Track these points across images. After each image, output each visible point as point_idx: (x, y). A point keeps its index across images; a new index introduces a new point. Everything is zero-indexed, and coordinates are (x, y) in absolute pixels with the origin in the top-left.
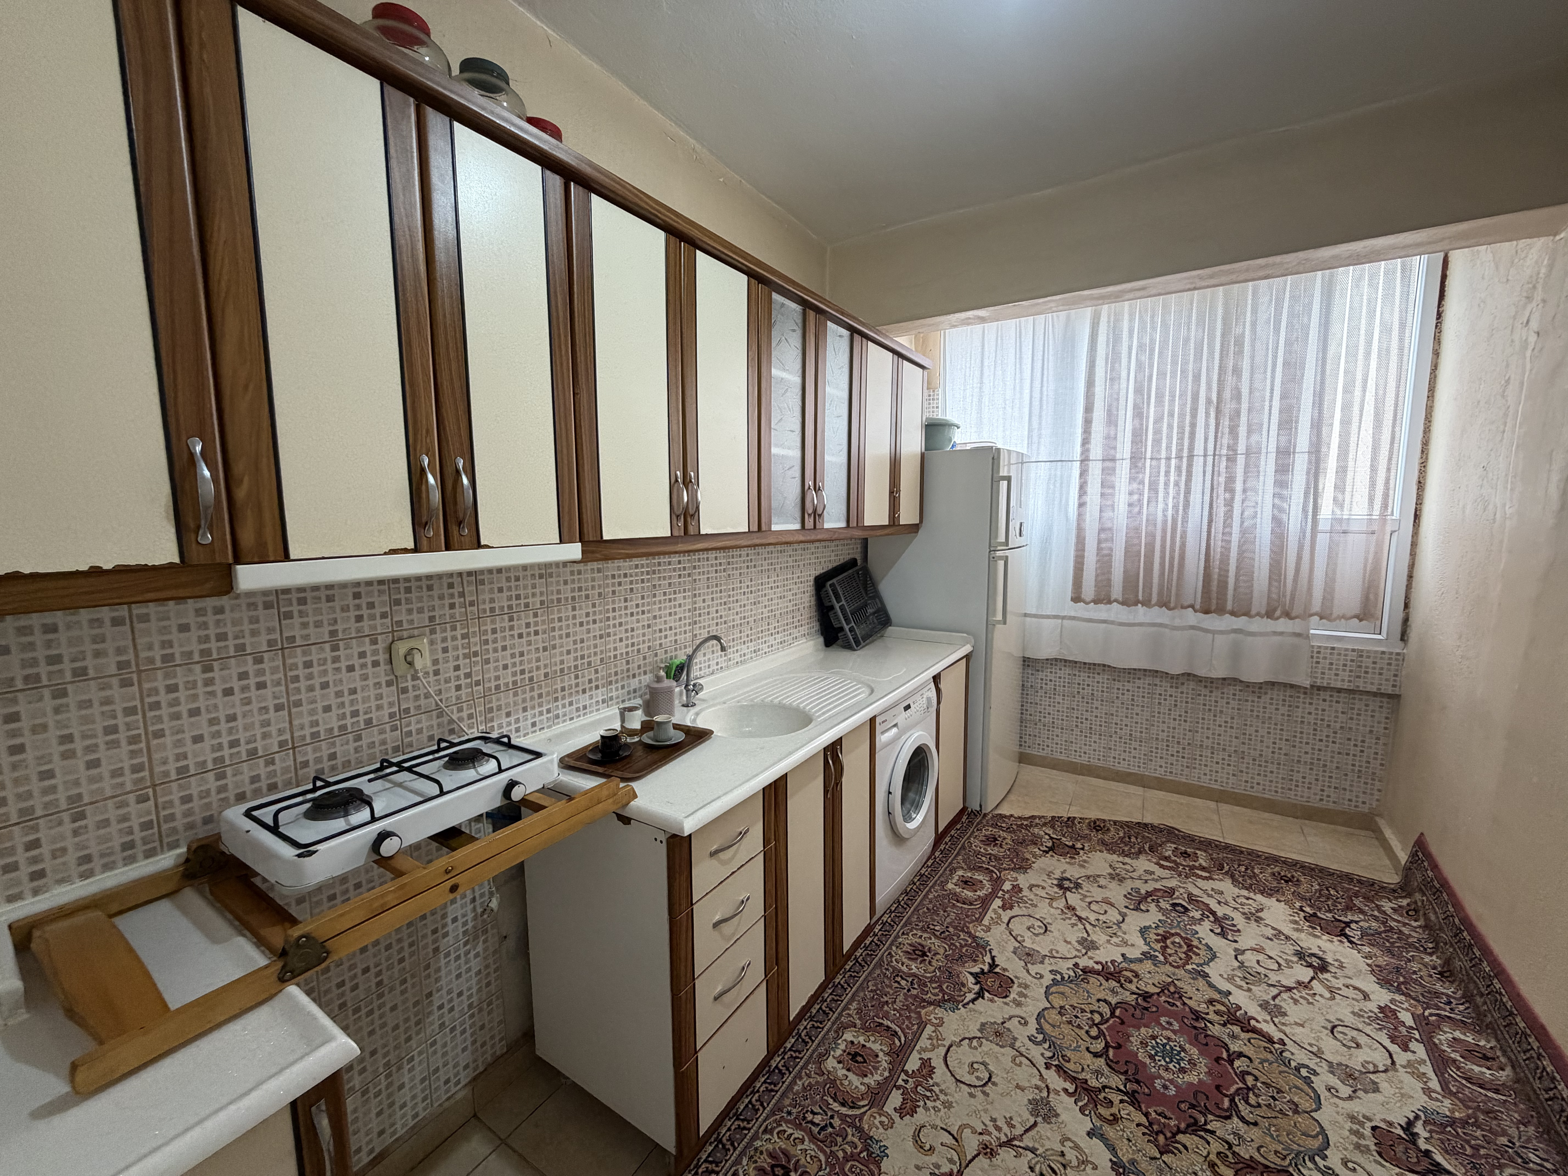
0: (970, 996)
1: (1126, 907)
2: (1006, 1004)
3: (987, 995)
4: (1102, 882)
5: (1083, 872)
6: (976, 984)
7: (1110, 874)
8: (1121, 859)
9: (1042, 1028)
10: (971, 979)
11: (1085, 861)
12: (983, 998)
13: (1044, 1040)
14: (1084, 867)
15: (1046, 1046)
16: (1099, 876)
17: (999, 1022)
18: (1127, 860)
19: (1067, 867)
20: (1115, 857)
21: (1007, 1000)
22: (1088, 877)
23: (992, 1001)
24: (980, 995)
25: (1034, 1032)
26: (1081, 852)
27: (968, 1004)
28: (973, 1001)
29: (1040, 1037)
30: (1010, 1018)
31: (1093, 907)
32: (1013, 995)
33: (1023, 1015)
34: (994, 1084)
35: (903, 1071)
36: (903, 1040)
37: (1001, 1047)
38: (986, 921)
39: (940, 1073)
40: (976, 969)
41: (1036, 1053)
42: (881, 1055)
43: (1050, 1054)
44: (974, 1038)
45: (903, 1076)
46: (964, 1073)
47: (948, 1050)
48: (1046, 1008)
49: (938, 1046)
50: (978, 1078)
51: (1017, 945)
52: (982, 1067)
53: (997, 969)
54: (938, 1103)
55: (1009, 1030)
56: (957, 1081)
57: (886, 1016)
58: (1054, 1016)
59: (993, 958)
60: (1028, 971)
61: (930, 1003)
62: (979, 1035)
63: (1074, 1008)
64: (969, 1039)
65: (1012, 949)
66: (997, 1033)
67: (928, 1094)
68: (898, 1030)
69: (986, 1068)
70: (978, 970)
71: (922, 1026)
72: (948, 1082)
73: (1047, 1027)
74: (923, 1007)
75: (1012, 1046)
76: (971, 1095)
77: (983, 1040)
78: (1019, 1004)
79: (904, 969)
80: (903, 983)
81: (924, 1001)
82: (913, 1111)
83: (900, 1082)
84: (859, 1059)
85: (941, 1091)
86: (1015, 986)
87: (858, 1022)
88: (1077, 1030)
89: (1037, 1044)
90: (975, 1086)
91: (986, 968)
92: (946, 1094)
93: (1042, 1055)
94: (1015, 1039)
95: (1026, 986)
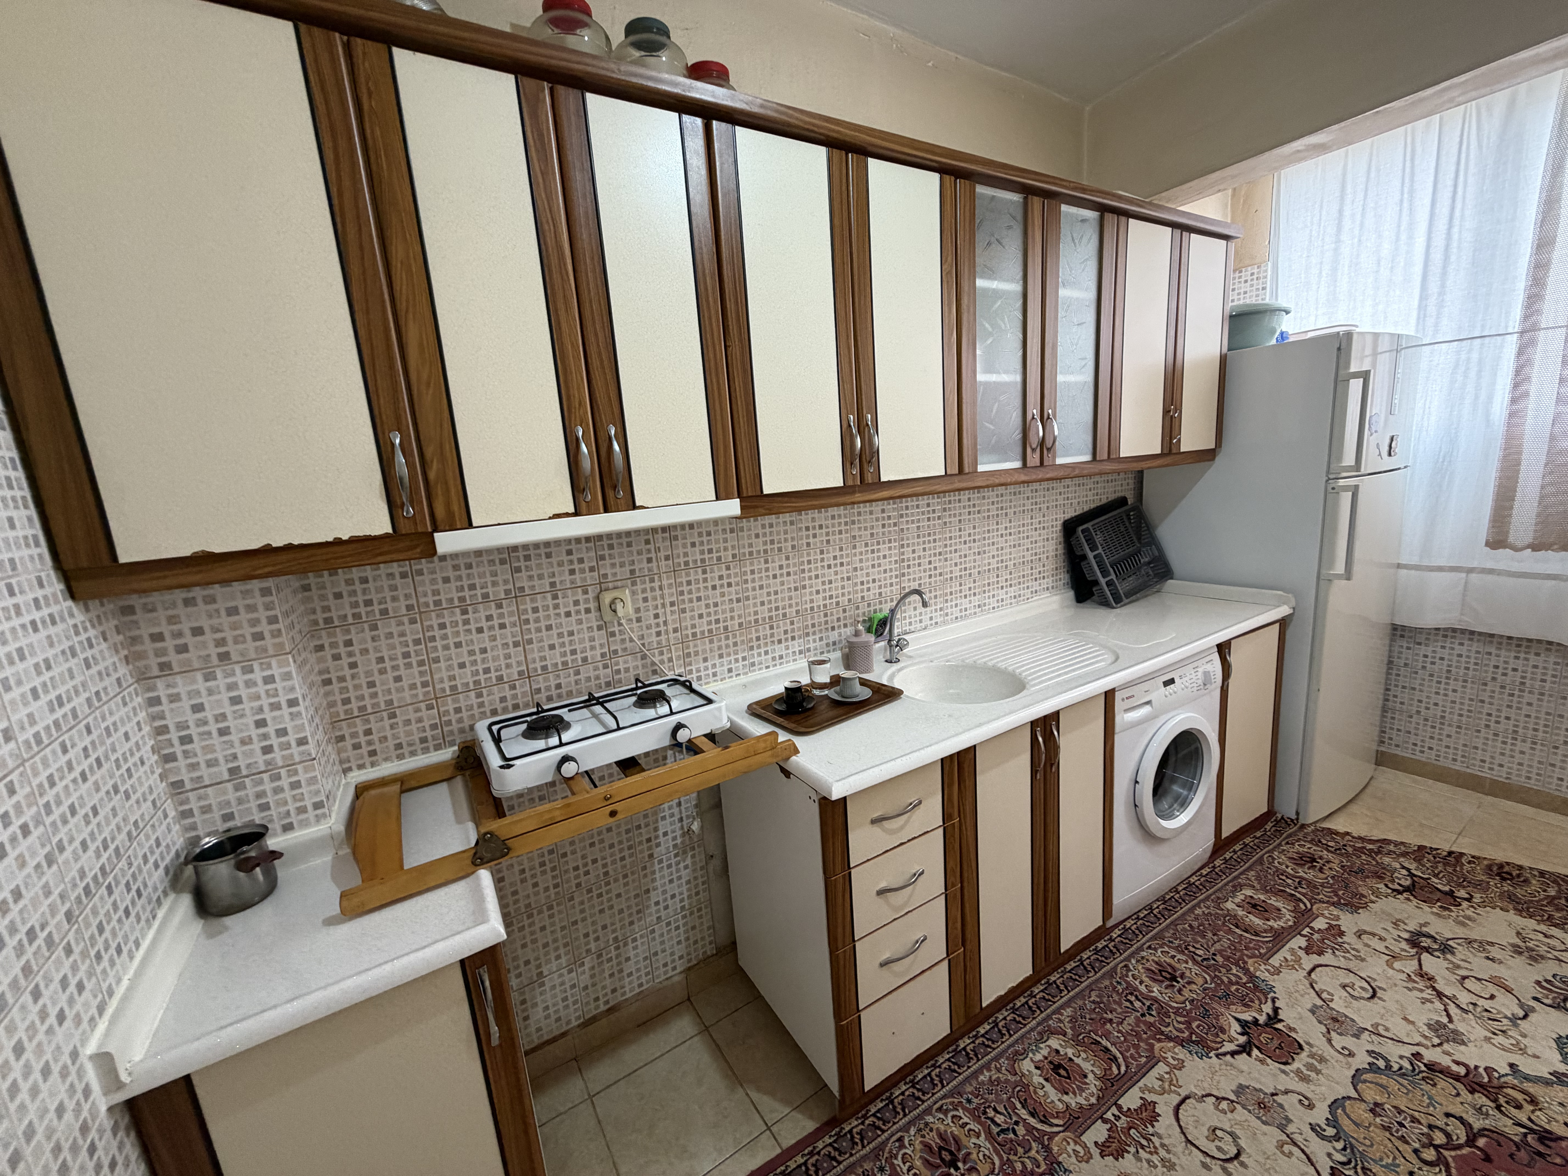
0: (1229, 1047)
1: (1535, 999)
2: (1283, 1072)
3: (1255, 1052)
4: (1495, 952)
5: (1461, 932)
6: (1242, 1034)
7: (1514, 945)
8: (1543, 928)
9: (1336, 1120)
10: (1236, 1027)
11: (1469, 918)
12: (1249, 1054)
13: (1337, 1137)
14: (1463, 924)
15: (1340, 1145)
16: (1492, 944)
17: (1268, 1091)
18: (1554, 931)
19: (1432, 919)
20: (1531, 923)
21: (1287, 1068)
22: (1470, 942)
23: (1262, 1062)
24: (1245, 1049)
25: (1323, 1123)
26: (1465, 904)
27: (1225, 1054)
28: (1233, 1054)
29: (1330, 1132)
30: (1286, 1092)
31: (1468, 983)
32: (1296, 1065)
33: (1309, 1095)
34: (1243, 1165)
35: (1115, 1104)
36: (1123, 1069)
37: (1265, 1123)
38: (1275, 961)
39: (1165, 1124)
40: (1247, 1016)
41: (1319, 1149)
42: (1091, 1076)
43: (1343, 1159)
44: (1224, 1099)
45: (1114, 1110)
46: (1199, 1136)
47: (1183, 1101)
48: (1349, 1098)
49: (1170, 1091)
50: (1219, 1149)
51: (1319, 1003)
52: (1228, 1138)
53: (1279, 1026)
54: (1155, 1159)
55: (1281, 1106)
56: (1188, 1141)
57: (1107, 1035)
58: (1361, 1112)
59: (1276, 1010)
60: (1329, 1041)
61: (1169, 1038)
62: (1233, 1098)
63: (1400, 1112)
64: (1217, 1098)
65: (1309, 1006)
66: (1261, 1105)
67: (1144, 1142)
68: (1118, 1055)
69: (1234, 1141)
70: (1250, 1019)
71: (1153, 1061)
72: (1174, 1139)
73: (1345, 1122)
74: (1159, 1040)
75: (1282, 1128)
76: (1205, 1166)
77: (1238, 1106)
78: (1305, 1079)
79: (1143, 988)
80: (1137, 1004)
81: (1162, 1033)
82: (1119, 1154)
83: (1109, 1115)
84: (1062, 1072)
85: (1163, 1145)
86: (1304, 1055)
87: (1069, 1031)
88: (1398, 1143)
89: (1323, 1138)
90: (1213, 1158)
91: (1262, 1019)
92: (1168, 1151)
93: (1329, 1155)
94: (1289, 1121)
95: (1322, 1060)
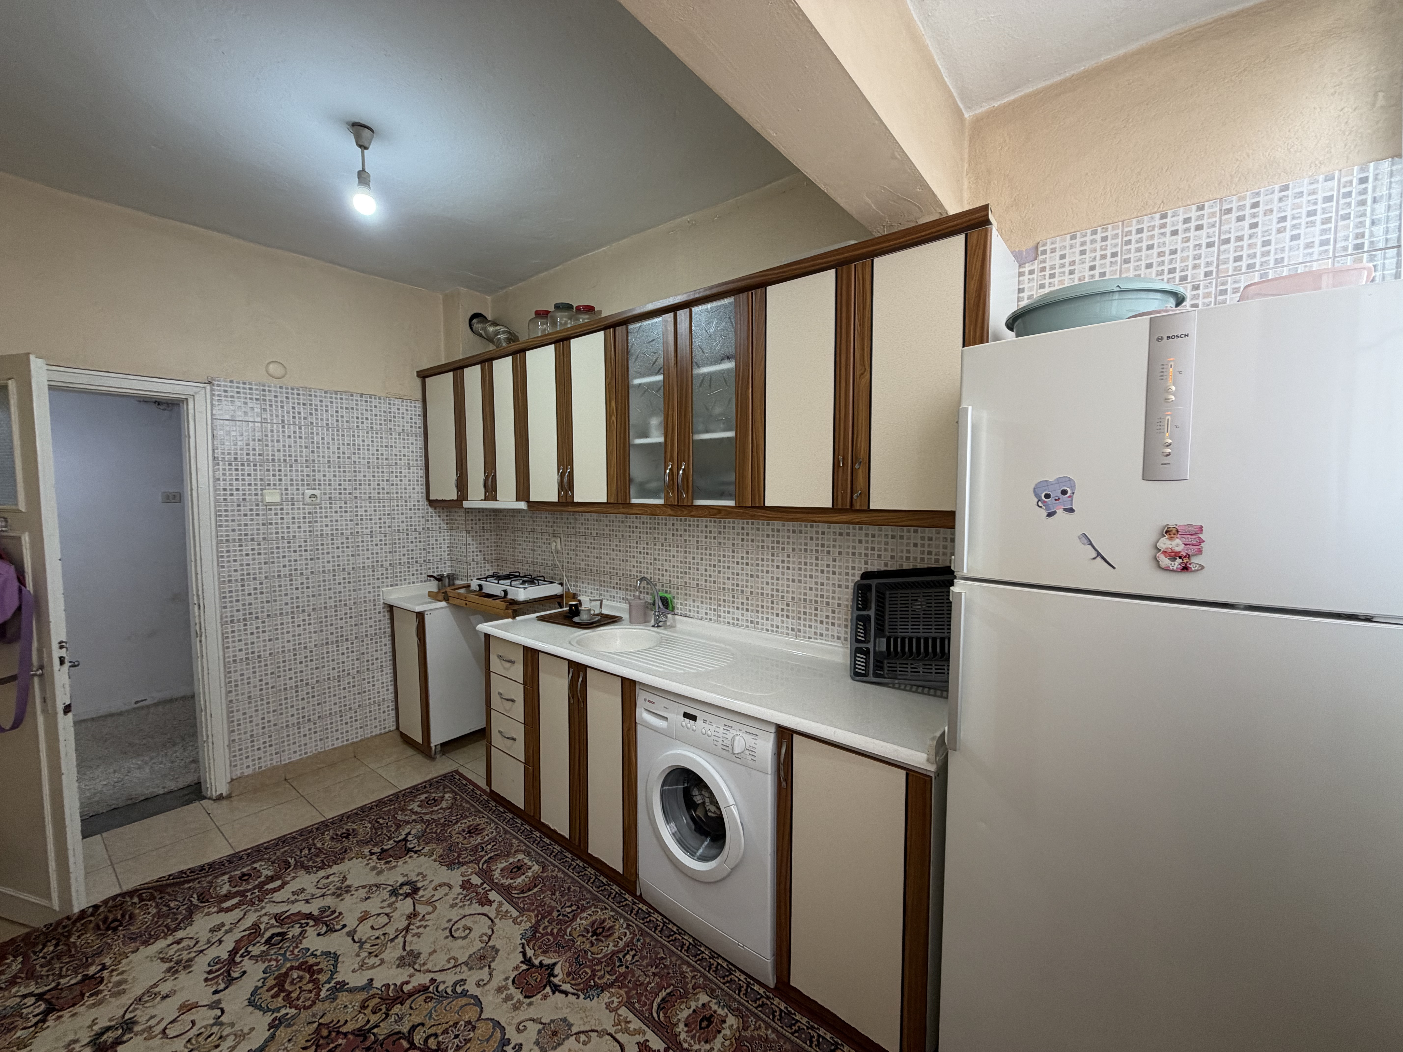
0: (530, 953)
2: (507, 979)
3: (525, 967)
6: (541, 963)
9: (465, 995)
10: (547, 961)
12: (522, 962)
13: (454, 991)
15: (449, 991)
17: (493, 965)
21: (510, 982)
23: (516, 968)
24: (527, 961)
25: (466, 987)
27: (523, 947)
28: (524, 953)
29: (459, 989)
30: (490, 974)
32: (512, 990)
33: (487, 987)
34: (447, 937)
35: (492, 889)
36: (516, 896)
37: (470, 956)
38: (623, 1011)
39: (477, 908)
40: (557, 970)
41: (449, 979)
42: (512, 881)
43: (440, 989)
44: (489, 940)
45: (488, 888)
46: (468, 922)
47: (490, 918)
48: (482, 1011)
49: (498, 915)
50: (458, 929)
51: (575, 1029)
52: (463, 935)
53: (548, 989)
54: (458, 901)
55: (481, 968)
56: (465, 916)
57: (541, 891)
58: (471, 1014)
59: (566, 993)
60: (533, 1020)
61: (538, 922)
62: (490, 944)
63: (467, 1041)
64: (490, 936)
65: (571, 1020)
66: (482, 958)
67: (467, 898)
68: (525, 895)
69: (461, 937)
70: (556, 972)
71: (522, 911)
72: (467, 911)
73: (464, 1001)
74: (537, 916)
75: (466, 963)
76: (449, 921)
77: (483, 945)
78: (500, 990)
79: (585, 915)
80: (568, 910)
81: (543, 918)
82: (463, 887)
83: (485, 885)
84: (515, 870)
85: (464, 905)
86: (521, 998)
87: (545, 874)
88: (445, 1026)
89: (455, 984)
90: (453, 925)
91: (556, 980)
92: (461, 907)
93: (444, 982)
94: (471, 969)
95: (516, 1008)
